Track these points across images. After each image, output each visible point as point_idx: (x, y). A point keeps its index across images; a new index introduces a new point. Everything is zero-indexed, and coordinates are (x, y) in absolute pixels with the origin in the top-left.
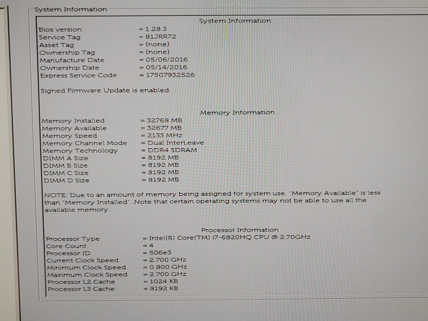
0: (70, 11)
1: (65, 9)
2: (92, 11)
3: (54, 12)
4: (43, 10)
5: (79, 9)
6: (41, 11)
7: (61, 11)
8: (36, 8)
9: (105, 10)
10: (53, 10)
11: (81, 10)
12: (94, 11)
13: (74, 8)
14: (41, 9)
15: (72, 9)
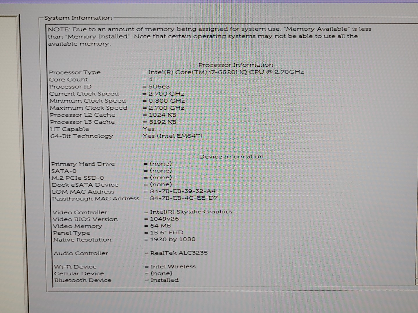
0: (78, 19)
1: (73, 18)
2: (98, 19)
3: (63, 20)
4: (52, 18)
5: (86, 18)
6: (50, 19)
7: (69, 19)
8: (46, 17)
9: (110, 18)
10: (62, 18)
11: (88, 18)
12: (100, 19)
13: (81, 17)
14: (50, 18)
15: (80, 17)
